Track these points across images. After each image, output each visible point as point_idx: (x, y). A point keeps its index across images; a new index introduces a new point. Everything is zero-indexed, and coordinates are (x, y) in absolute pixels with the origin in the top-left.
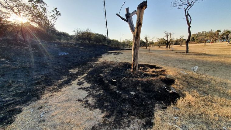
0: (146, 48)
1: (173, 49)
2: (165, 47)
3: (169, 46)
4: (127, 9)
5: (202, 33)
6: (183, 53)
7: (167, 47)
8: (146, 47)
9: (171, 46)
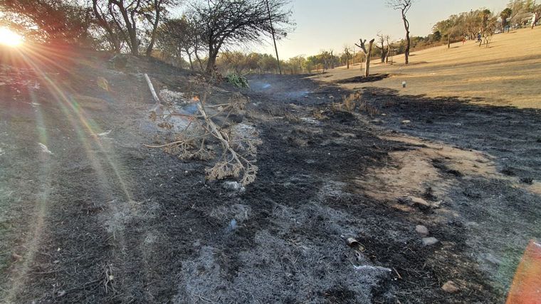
0: (348, 67)
1: (392, 63)
2: (380, 60)
3: (387, 59)
4: (361, 40)
5: (459, 16)
6: (401, 65)
7: (383, 61)
8: (346, 67)
9: (389, 59)
